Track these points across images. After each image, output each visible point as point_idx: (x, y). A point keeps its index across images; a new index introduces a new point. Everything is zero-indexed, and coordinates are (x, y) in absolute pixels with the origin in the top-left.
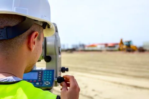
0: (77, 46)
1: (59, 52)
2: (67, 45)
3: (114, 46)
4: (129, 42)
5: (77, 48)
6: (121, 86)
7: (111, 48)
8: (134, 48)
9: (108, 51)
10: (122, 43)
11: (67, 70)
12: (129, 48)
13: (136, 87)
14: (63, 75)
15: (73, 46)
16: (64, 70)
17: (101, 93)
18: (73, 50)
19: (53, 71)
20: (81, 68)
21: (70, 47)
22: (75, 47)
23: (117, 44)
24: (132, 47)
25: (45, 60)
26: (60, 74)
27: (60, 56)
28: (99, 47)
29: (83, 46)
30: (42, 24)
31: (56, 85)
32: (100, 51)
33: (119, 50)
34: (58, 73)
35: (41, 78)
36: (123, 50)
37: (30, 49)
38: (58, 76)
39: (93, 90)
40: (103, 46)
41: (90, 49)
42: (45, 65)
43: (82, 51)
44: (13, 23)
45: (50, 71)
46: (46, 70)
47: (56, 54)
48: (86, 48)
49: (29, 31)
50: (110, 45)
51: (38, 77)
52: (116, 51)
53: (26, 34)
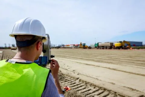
0: (61, 45)
1: (50, 48)
2: (56, 45)
3: (77, 46)
4: (84, 44)
5: (61, 46)
6: (80, 64)
7: (76, 47)
8: (87, 47)
9: (75, 48)
10: (81, 44)
11: (54, 57)
12: (84, 47)
13: (87, 64)
14: (52, 59)
15: (59, 45)
16: (52, 56)
17: (71, 67)
18: (59, 47)
19: (47, 57)
20: (63, 56)
21: (57, 46)
22: (60, 46)
23: (79, 45)
24: (85, 46)
25: (43, 52)
26: (50, 59)
27: (50, 50)
28: (71, 46)
29: (64, 45)
30: (42, 38)
31: (48, 64)
32: (72, 48)
33: (80, 48)
34: (49, 58)
35: (41, 60)
36: (82, 48)
37: (38, 49)
38: (49, 59)
39: (68, 66)
40: (73, 46)
41: (67, 47)
42: (43, 54)
43: (63, 48)
44: (30, 39)
45: (45, 57)
46: (44, 57)
47: (48, 49)
48: (65, 47)
49: (37, 42)
50: (76, 45)
51: (39, 60)
52: (78, 48)
53: (36, 43)
